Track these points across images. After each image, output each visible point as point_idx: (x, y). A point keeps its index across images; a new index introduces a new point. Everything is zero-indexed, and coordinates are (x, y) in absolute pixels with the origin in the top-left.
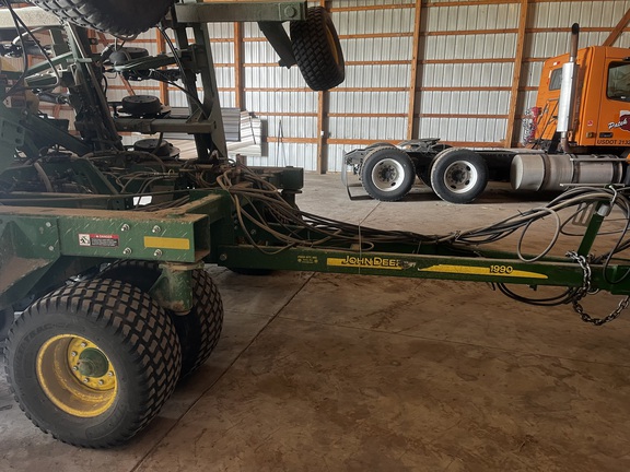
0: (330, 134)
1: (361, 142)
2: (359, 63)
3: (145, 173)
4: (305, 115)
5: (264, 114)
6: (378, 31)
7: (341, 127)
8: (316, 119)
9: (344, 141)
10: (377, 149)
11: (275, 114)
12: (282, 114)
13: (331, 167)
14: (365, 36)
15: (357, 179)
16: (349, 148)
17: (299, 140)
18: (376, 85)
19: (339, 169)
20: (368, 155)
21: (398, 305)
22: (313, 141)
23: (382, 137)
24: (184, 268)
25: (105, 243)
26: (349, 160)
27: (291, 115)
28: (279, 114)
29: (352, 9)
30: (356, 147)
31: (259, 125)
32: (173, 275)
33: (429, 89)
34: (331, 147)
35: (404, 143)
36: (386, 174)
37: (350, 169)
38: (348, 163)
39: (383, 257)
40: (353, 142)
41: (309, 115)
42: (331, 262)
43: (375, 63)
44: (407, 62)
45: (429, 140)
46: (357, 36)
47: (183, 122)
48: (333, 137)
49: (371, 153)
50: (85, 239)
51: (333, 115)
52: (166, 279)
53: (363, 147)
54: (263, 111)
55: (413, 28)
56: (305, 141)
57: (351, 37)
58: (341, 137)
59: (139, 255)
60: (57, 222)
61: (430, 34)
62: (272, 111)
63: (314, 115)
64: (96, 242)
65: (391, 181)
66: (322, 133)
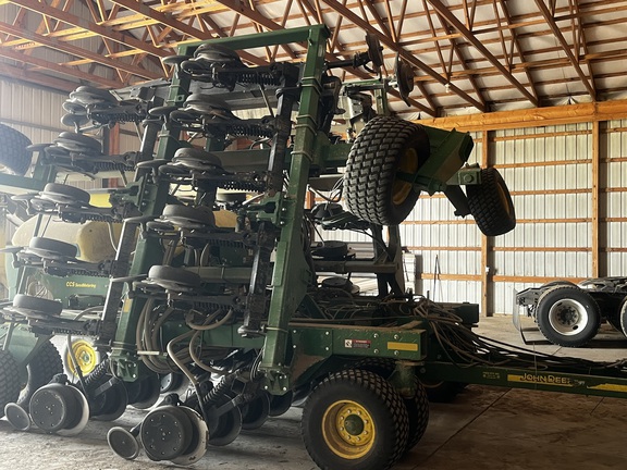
0: (496, 271)
1: (535, 279)
2: (529, 193)
3: (348, 306)
4: (466, 249)
5: (418, 248)
6: (550, 158)
7: (510, 263)
8: (479, 253)
9: (514, 279)
10: (553, 288)
11: (431, 249)
12: (440, 249)
13: (498, 308)
14: (535, 164)
15: (532, 322)
16: (520, 287)
17: (459, 277)
18: (550, 216)
19: (509, 311)
20: (544, 295)
21: (575, 430)
22: (476, 278)
23: (561, 275)
24: (413, 364)
25: (361, 346)
26: (522, 299)
27: (449, 249)
28: (436, 249)
29: (519, 137)
30: (530, 285)
31: (413, 260)
32: (404, 369)
33: (617, 220)
34: (498, 286)
35: (588, 282)
36: (566, 316)
37: (523, 310)
38: (521, 303)
39: (555, 376)
40: (525, 280)
41: (471, 249)
42: (511, 378)
43: (548, 192)
44: (587, 191)
45: (616, 279)
46: (525, 165)
47: (372, 263)
48: (500, 273)
49: (547, 292)
50: (349, 343)
51: (499, 249)
52: (398, 373)
53: (538, 285)
54: (417, 245)
55: (592, 154)
56: (466, 278)
57: (519, 165)
58: (510, 273)
59: (383, 354)
60: (332, 332)
61: (612, 160)
62: (427, 245)
63: (477, 249)
64: (356, 345)
65: (572, 324)
66: (487, 269)
